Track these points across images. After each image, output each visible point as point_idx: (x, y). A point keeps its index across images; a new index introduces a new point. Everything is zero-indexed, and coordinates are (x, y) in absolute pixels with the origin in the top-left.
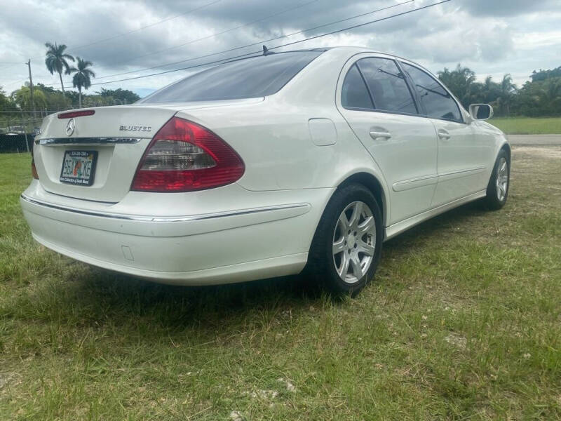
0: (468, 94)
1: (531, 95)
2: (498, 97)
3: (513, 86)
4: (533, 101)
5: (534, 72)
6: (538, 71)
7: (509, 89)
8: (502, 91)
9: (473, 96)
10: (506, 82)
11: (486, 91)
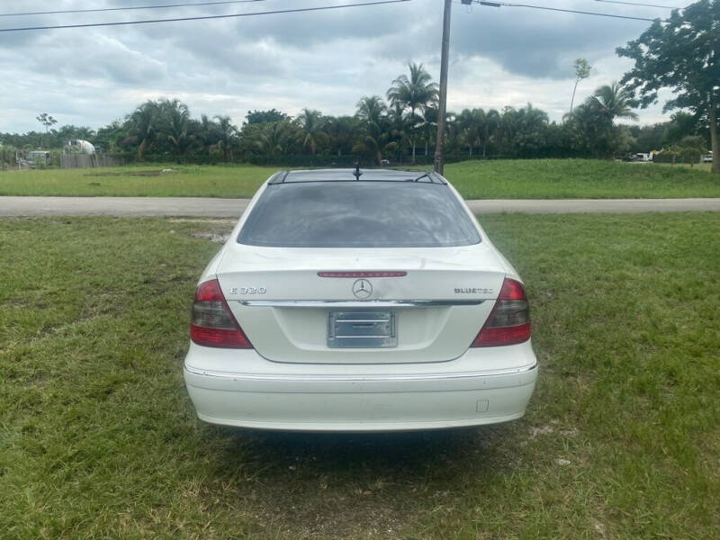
0: (184, 134)
1: (253, 140)
2: (219, 139)
3: (234, 128)
4: (257, 146)
5: (249, 112)
6: (253, 112)
7: (230, 131)
8: (222, 132)
9: (192, 136)
10: (225, 122)
11: (205, 132)
